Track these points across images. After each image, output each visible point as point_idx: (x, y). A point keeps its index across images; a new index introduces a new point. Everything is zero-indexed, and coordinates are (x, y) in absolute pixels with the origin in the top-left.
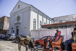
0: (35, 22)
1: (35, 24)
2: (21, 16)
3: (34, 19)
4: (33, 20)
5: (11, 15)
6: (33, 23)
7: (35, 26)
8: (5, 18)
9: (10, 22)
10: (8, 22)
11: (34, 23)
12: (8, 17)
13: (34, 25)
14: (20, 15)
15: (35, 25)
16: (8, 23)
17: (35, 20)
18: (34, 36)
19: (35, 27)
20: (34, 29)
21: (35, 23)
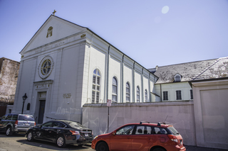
0: (99, 78)
1: (96, 85)
2: (55, 61)
3: (95, 71)
4: (92, 74)
5: (25, 55)
6: (91, 84)
7: (96, 90)
8: (4, 65)
9: (19, 76)
10: (14, 75)
11: (94, 82)
12: (13, 62)
13: (94, 87)
14: (51, 55)
15: (98, 88)
16: (13, 79)
17: (99, 73)
18: (93, 122)
19: (98, 93)
21: (98, 83)
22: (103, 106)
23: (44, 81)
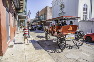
0: (86, 8)
1: (85, 12)
2: (65, 4)
3: (84, 5)
4: (83, 7)
5: (54, 4)
6: (82, 11)
7: (85, 14)
8: (47, 9)
9: (53, 12)
10: (51, 12)
11: (84, 10)
12: (50, 7)
13: (84, 13)
14: (64, 2)
15: (86, 13)
16: (51, 14)
17: (86, 6)
18: (84, 28)
19: (86, 16)
20: (84, 19)
21: (86, 11)
22: (89, 21)
23: (62, 13)
